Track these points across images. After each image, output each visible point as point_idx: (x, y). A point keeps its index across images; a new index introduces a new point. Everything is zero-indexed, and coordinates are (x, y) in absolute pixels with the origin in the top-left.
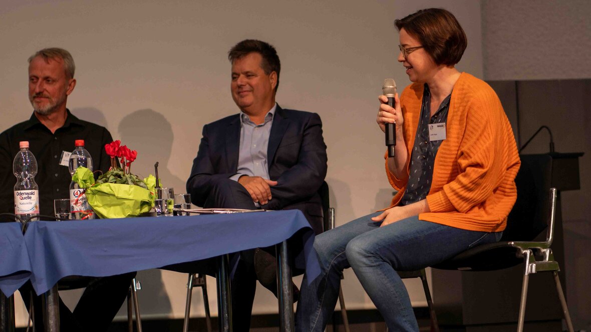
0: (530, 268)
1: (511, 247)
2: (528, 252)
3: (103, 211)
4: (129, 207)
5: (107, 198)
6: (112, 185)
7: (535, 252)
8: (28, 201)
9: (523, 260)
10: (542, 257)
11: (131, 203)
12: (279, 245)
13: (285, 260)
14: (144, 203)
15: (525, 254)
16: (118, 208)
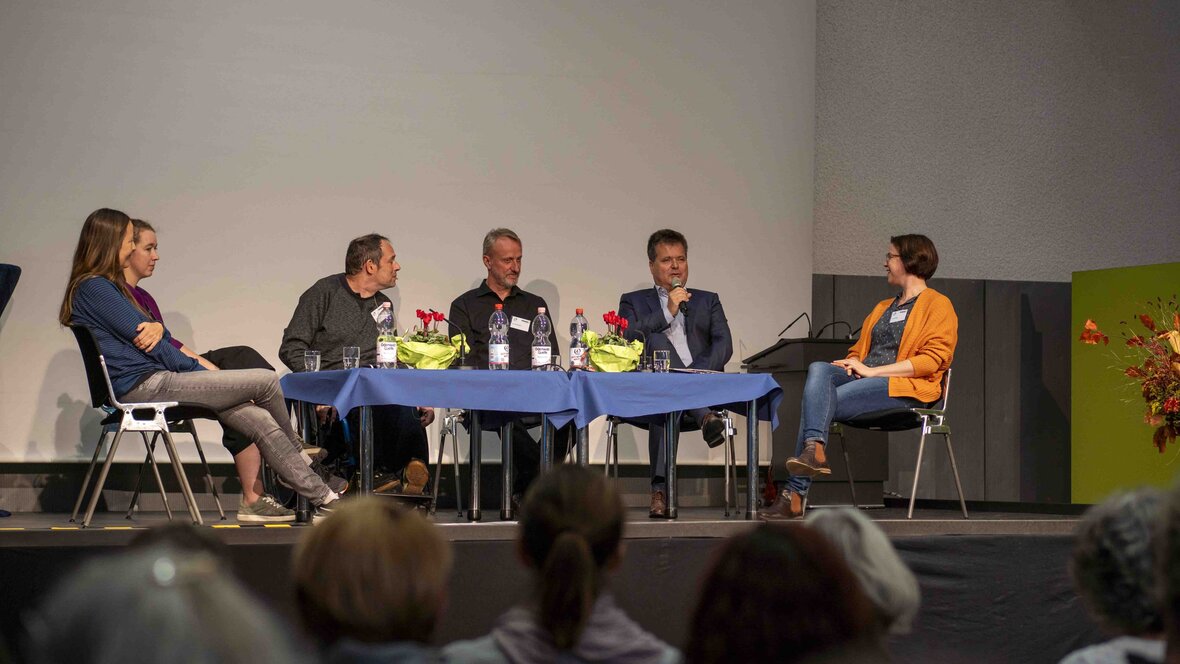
0: (927, 430)
1: (912, 413)
2: (926, 417)
3: (602, 366)
4: (624, 365)
5: (607, 356)
6: (613, 346)
7: (931, 417)
8: (544, 355)
9: (920, 424)
10: (938, 421)
11: (626, 361)
12: (750, 402)
13: (754, 412)
14: (634, 362)
15: (923, 419)
16: (615, 364)
